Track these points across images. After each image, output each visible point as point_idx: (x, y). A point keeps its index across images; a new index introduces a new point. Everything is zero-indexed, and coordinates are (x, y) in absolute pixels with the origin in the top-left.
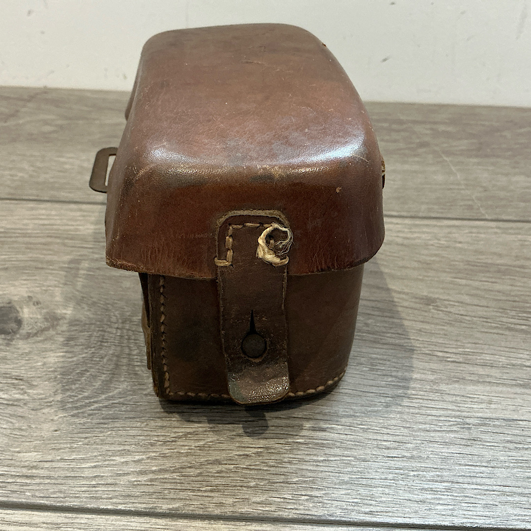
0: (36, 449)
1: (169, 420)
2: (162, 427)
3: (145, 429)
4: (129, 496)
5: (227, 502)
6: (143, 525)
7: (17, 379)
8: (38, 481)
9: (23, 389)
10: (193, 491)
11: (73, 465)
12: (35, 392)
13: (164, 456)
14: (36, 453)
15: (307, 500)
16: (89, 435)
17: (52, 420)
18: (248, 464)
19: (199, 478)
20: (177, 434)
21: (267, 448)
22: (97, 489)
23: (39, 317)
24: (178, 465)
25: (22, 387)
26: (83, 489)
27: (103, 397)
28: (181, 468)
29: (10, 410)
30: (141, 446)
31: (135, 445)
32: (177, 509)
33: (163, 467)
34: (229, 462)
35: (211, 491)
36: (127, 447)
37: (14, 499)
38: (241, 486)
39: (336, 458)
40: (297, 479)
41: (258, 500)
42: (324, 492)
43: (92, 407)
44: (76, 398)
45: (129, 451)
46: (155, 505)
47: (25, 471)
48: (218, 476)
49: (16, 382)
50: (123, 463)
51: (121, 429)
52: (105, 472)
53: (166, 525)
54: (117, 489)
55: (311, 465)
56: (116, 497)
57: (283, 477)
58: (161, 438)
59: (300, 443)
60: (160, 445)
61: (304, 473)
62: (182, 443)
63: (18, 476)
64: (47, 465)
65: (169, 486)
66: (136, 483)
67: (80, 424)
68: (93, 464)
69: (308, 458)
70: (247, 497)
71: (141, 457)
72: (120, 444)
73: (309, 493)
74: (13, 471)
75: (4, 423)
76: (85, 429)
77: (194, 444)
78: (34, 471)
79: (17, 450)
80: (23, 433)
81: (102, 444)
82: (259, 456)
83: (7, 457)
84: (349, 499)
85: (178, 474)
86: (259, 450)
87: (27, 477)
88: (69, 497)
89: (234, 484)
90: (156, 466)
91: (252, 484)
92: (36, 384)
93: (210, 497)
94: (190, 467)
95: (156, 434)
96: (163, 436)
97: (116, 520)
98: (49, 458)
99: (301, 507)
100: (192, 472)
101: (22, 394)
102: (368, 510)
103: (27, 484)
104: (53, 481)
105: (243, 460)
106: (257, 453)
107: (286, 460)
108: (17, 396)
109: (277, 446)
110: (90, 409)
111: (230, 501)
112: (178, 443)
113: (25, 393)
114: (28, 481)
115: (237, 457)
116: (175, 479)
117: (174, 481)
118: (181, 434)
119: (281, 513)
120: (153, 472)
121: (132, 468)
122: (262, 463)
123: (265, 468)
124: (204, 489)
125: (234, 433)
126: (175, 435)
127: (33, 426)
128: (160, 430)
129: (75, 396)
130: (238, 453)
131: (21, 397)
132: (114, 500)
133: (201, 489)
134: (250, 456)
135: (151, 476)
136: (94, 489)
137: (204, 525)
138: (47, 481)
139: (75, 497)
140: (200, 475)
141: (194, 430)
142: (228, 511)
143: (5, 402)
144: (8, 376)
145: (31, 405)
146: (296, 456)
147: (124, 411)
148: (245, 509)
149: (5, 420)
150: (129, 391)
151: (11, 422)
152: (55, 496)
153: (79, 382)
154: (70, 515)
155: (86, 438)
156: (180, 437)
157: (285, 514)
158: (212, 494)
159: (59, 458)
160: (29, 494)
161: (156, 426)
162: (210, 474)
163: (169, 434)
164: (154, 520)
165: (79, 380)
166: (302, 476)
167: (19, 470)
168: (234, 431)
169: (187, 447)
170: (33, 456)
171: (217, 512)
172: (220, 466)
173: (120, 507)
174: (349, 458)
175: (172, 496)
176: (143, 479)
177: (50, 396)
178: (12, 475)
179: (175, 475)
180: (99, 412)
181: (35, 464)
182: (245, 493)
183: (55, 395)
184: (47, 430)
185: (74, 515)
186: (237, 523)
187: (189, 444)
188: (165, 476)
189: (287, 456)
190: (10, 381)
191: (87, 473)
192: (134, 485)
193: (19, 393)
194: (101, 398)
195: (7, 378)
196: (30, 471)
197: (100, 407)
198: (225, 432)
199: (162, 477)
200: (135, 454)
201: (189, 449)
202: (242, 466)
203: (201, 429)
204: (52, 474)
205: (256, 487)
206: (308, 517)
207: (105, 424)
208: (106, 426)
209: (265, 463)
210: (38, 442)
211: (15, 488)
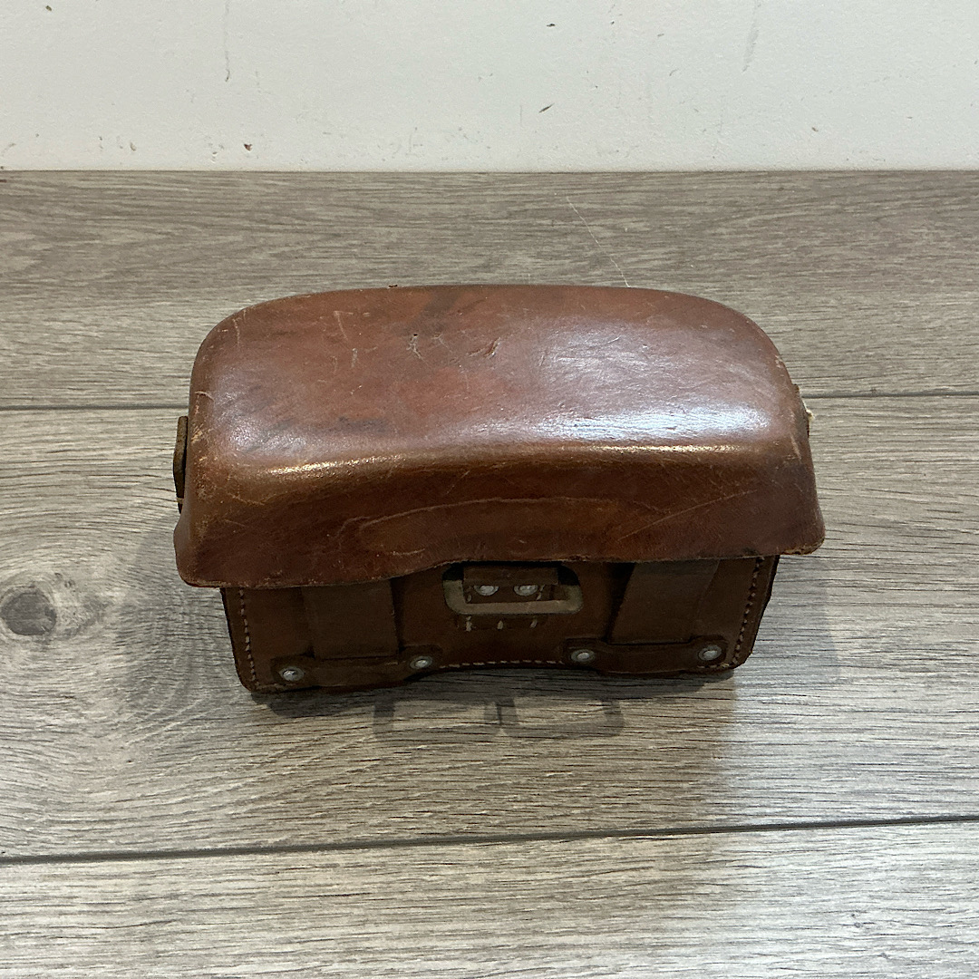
0: (109, 786)
1: (266, 736)
2: (258, 745)
3: (237, 749)
4: (228, 832)
5: (341, 829)
6: (247, 864)
7: (67, 697)
8: (119, 825)
9: (77, 710)
10: (302, 819)
11: (158, 801)
12: (92, 712)
13: (264, 781)
14: (110, 792)
15: (430, 816)
16: (171, 763)
17: (122, 748)
18: (363, 781)
19: (307, 804)
20: (277, 752)
21: (384, 760)
22: (190, 827)
23: (77, 604)
24: (281, 791)
25: (75, 708)
26: (175, 829)
27: (181, 711)
28: (286, 793)
29: (67, 740)
30: (235, 771)
31: (228, 770)
32: (285, 841)
33: (263, 795)
34: (341, 781)
35: (322, 817)
36: (219, 774)
37: (95, 849)
38: (356, 808)
39: (464, 764)
40: (419, 794)
41: (375, 822)
42: (449, 806)
43: (169, 727)
44: (146, 717)
45: (221, 778)
46: (259, 840)
47: (101, 815)
48: (328, 799)
49: (67, 701)
50: (216, 794)
51: (208, 752)
52: (197, 806)
53: (274, 861)
54: (213, 825)
55: (434, 776)
56: (214, 835)
57: (402, 792)
58: (258, 759)
59: (421, 749)
60: (258, 768)
61: (426, 785)
62: (283, 764)
63: (95, 821)
64: (126, 805)
65: (272, 816)
66: (234, 816)
67: (157, 749)
68: (180, 799)
69: (431, 767)
70: (363, 820)
71: (236, 785)
72: (210, 771)
73: (431, 809)
74: (87, 816)
75: (64, 757)
76: (164, 755)
77: (297, 763)
78: (112, 814)
79: (87, 790)
80: (91, 768)
81: (187, 773)
82: (375, 770)
83: (77, 800)
84: (477, 811)
85: (282, 801)
86: (375, 763)
87: (106, 822)
88: (159, 840)
89: (348, 807)
90: (255, 794)
91: (368, 805)
92: (92, 702)
93: (321, 824)
94: (296, 791)
95: (251, 755)
96: (260, 756)
97: (217, 862)
98: (128, 796)
99: (424, 826)
100: (299, 797)
101: (78, 718)
102: (497, 822)
103: (108, 831)
104: (138, 824)
105: (357, 777)
106: (372, 766)
107: (406, 772)
108: (73, 720)
109: (395, 756)
110: (165, 729)
111: (344, 826)
112: (278, 764)
113: (82, 715)
114: (108, 827)
115: (348, 774)
116: (278, 807)
117: (278, 810)
118: (281, 752)
119: (401, 835)
120: (253, 801)
121: (227, 799)
122: (379, 778)
123: (382, 785)
124: (313, 816)
125: (344, 745)
126: (273, 754)
127: (100, 758)
128: (255, 749)
129: (146, 714)
130: (350, 769)
131: (78, 721)
132: (212, 839)
133: (310, 816)
134: (365, 771)
135: (251, 806)
136: (187, 828)
137: (317, 858)
138: (131, 824)
139: (167, 840)
140: (307, 799)
141: (296, 745)
142: (343, 838)
143: (59, 730)
144: (55, 693)
145: (92, 731)
146: (418, 767)
147: (209, 729)
148: (362, 834)
149: (63, 753)
150: (212, 702)
151: (73, 756)
152: (142, 841)
153: (147, 695)
154: (164, 861)
155: (168, 767)
156: (279, 756)
157: (405, 836)
158: (324, 821)
159: (139, 795)
160: (111, 841)
161: (250, 745)
162: (319, 798)
163: (266, 753)
164: (259, 857)
165: (146, 692)
166: (426, 789)
167: (95, 814)
168: (344, 742)
169: (289, 768)
170: (106, 796)
171: (330, 840)
172: (330, 787)
173: (220, 846)
174: (478, 763)
175: (277, 827)
176: (242, 810)
177: (114, 716)
178: (87, 822)
179: (279, 803)
180: (178, 732)
181: (112, 805)
182: (360, 816)
183: (120, 714)
184: (118, 761)
185: (169, 861)
186: (354, 851)
187: (292, 763)
188: (268, 805)
189: (407, 767)
190: (58, 700)
191: (175, 810)
192: (232, 818)
193: (74, 716)
194: (177, 714)
195: (53, 696)
196: (107, 815)
197: (178, 725)
198: (334, 744)
199: (263, 806)
200: (229, 782)
201: (293, 770)
202: (355, 785)
203: (304, 743)
204: (135, 815)
205: (373, 806)
206: (431, 836)
207: (187, 747)
208: (189, 750)
209: (383, 778)
210: (110, 778)
211: (95, 836)
